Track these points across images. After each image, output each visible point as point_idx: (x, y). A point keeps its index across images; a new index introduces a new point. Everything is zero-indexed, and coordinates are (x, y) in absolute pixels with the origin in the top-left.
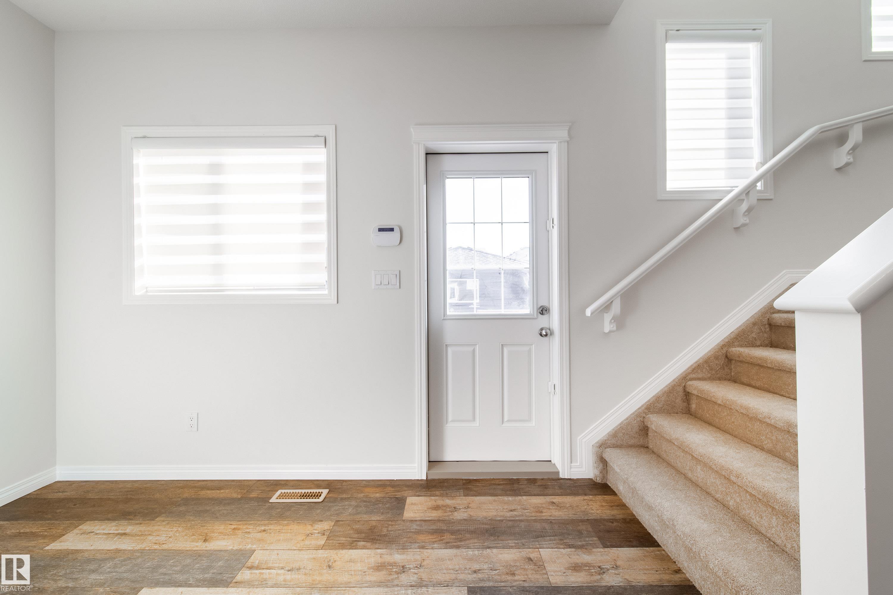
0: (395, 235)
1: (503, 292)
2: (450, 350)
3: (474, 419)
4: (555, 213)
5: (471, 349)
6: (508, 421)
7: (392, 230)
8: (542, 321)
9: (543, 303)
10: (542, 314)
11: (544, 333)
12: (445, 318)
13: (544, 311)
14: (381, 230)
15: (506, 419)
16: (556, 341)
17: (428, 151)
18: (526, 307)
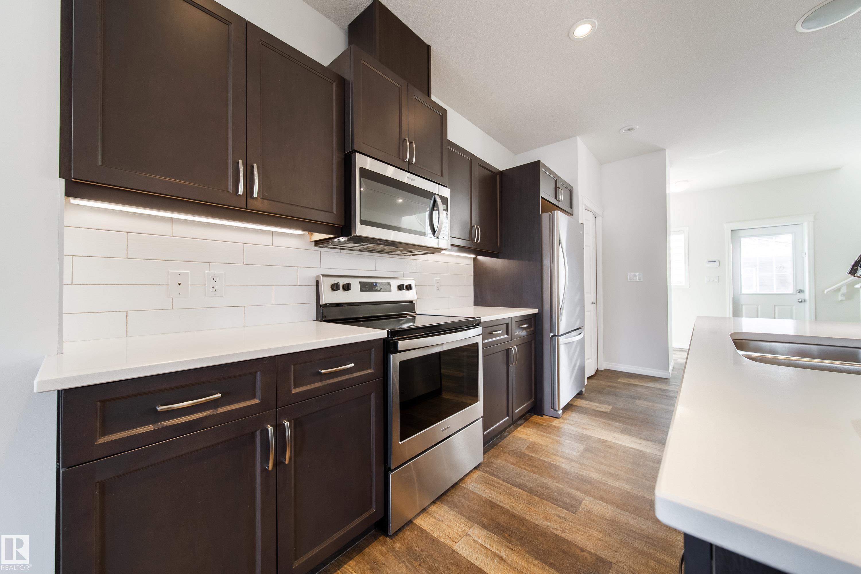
0: (717, 264)
1: (776, 283)
2: (744, 307)
4: (806, 250)
5: (756, 307)
7: (715, 262)
8: (801, 296)
9: (800, 288)
10: (799, 292)
11: (801, 300)
12: (741, 294)
13: (801, 291)
16: (807, 304)
17: (732, 230)
18: (790, 290)
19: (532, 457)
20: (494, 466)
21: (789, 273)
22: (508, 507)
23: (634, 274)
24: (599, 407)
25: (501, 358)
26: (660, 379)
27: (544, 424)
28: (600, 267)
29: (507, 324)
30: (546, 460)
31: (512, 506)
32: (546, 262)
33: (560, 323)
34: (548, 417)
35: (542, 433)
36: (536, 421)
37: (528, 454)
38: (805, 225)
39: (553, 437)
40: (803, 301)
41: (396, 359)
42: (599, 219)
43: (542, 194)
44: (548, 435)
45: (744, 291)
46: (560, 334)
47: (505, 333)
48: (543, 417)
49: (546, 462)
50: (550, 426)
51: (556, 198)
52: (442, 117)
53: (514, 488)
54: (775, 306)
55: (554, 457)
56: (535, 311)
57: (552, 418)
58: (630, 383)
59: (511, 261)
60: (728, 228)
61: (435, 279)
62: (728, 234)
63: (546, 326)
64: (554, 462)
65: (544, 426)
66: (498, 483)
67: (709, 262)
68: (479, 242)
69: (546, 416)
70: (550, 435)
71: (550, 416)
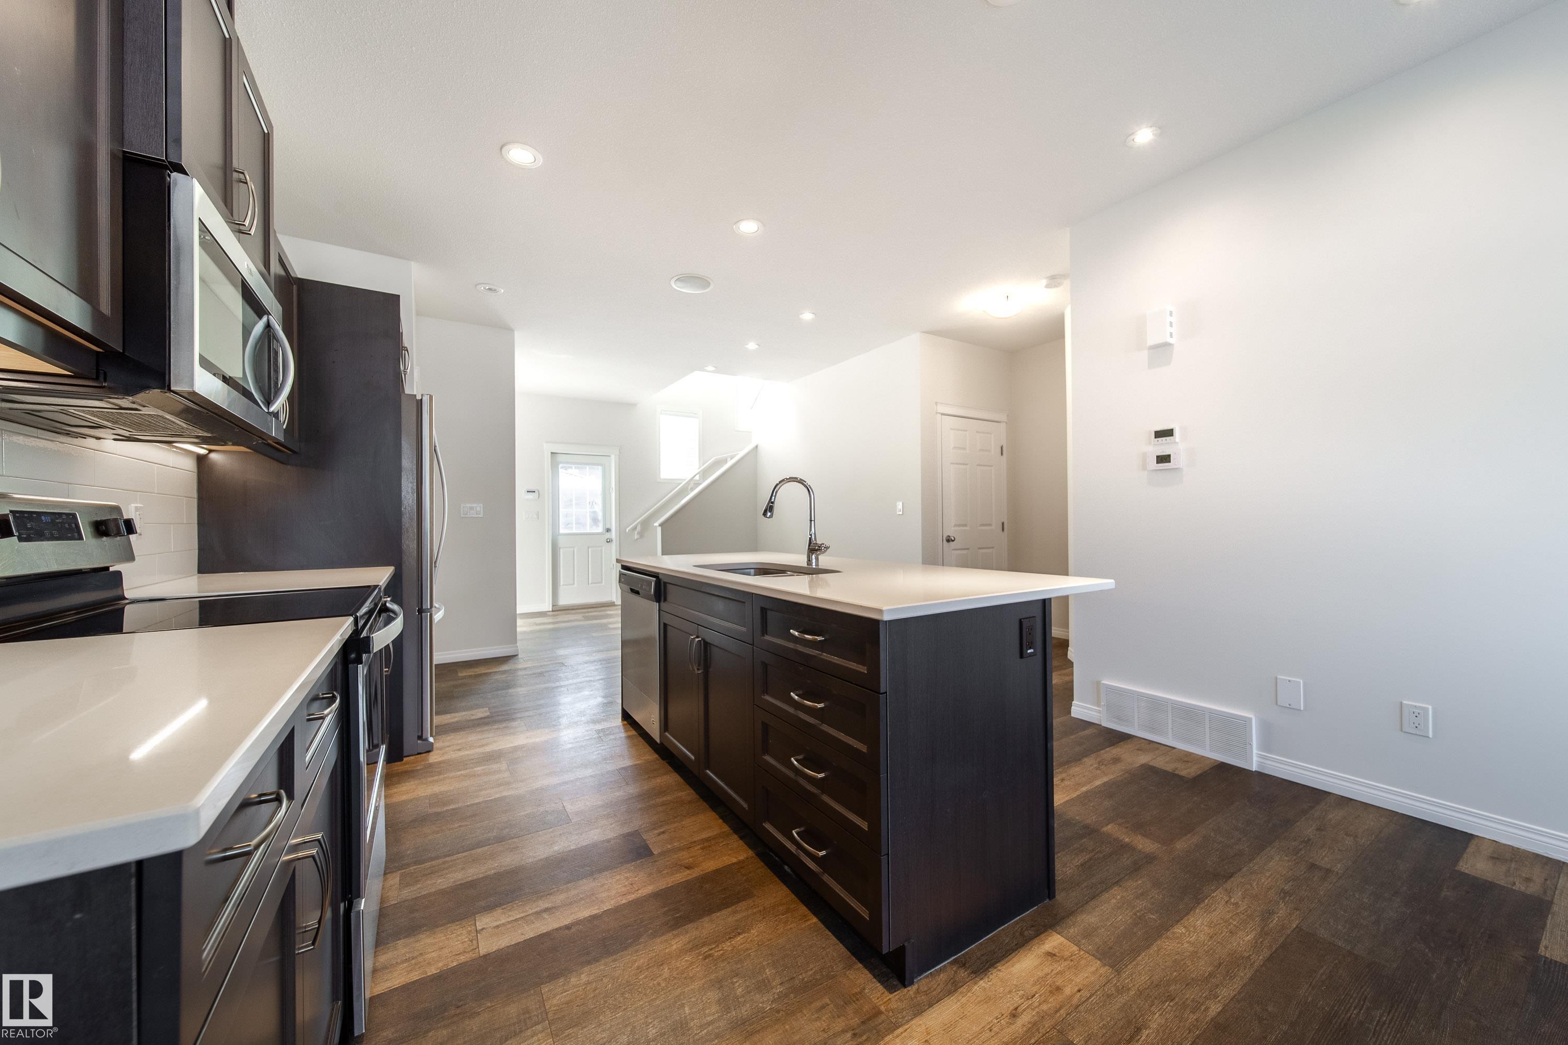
0: (536, 494)
1: (589, 521)
2: (561, 550)
3: (574, 584)
4: (613, 485)
5: (572, 549)
6: (592, 583)
7: (534, 492)
8: (608, 535)
9: (608, 526)
10: (607, 531)
11: (608, 540)
12: (559, 534)
13: (608, 530)
14: (528, 492)
15: (590, 583)
16: (614, 544)
17: (552, 453)
18: (600, 529)
19: (453, 809)
20: (409, 852)
21: (598, 509)
22: (492, 871)
23: (471, 505)
24: (473, 715)
26: (508, 658)
27: (419, 768)
30: (477, 801)
31: (497, 866)
34: (412, 758)
35: (429, 779)
36: (400, 771)
37: (442, 810)
38: (613, 457)
39: (452, 774)
40: (609, 541)
44: (441, 777)
45: (562, 531)
48: (404, 761)
49: (479, 803)
50: (431, 765)
53: (473, 852)
54: (588, 548)
55: (484, 792)
57: (419, 756)
58: (477, 673)
60: (548, 448)
61: (133, 505)
62: (548, 456)
64: (489, 797)
65: (421, 769)
66: (444, 863)
69: (408, 758)
70: (445, 775)
71: (416, 755)
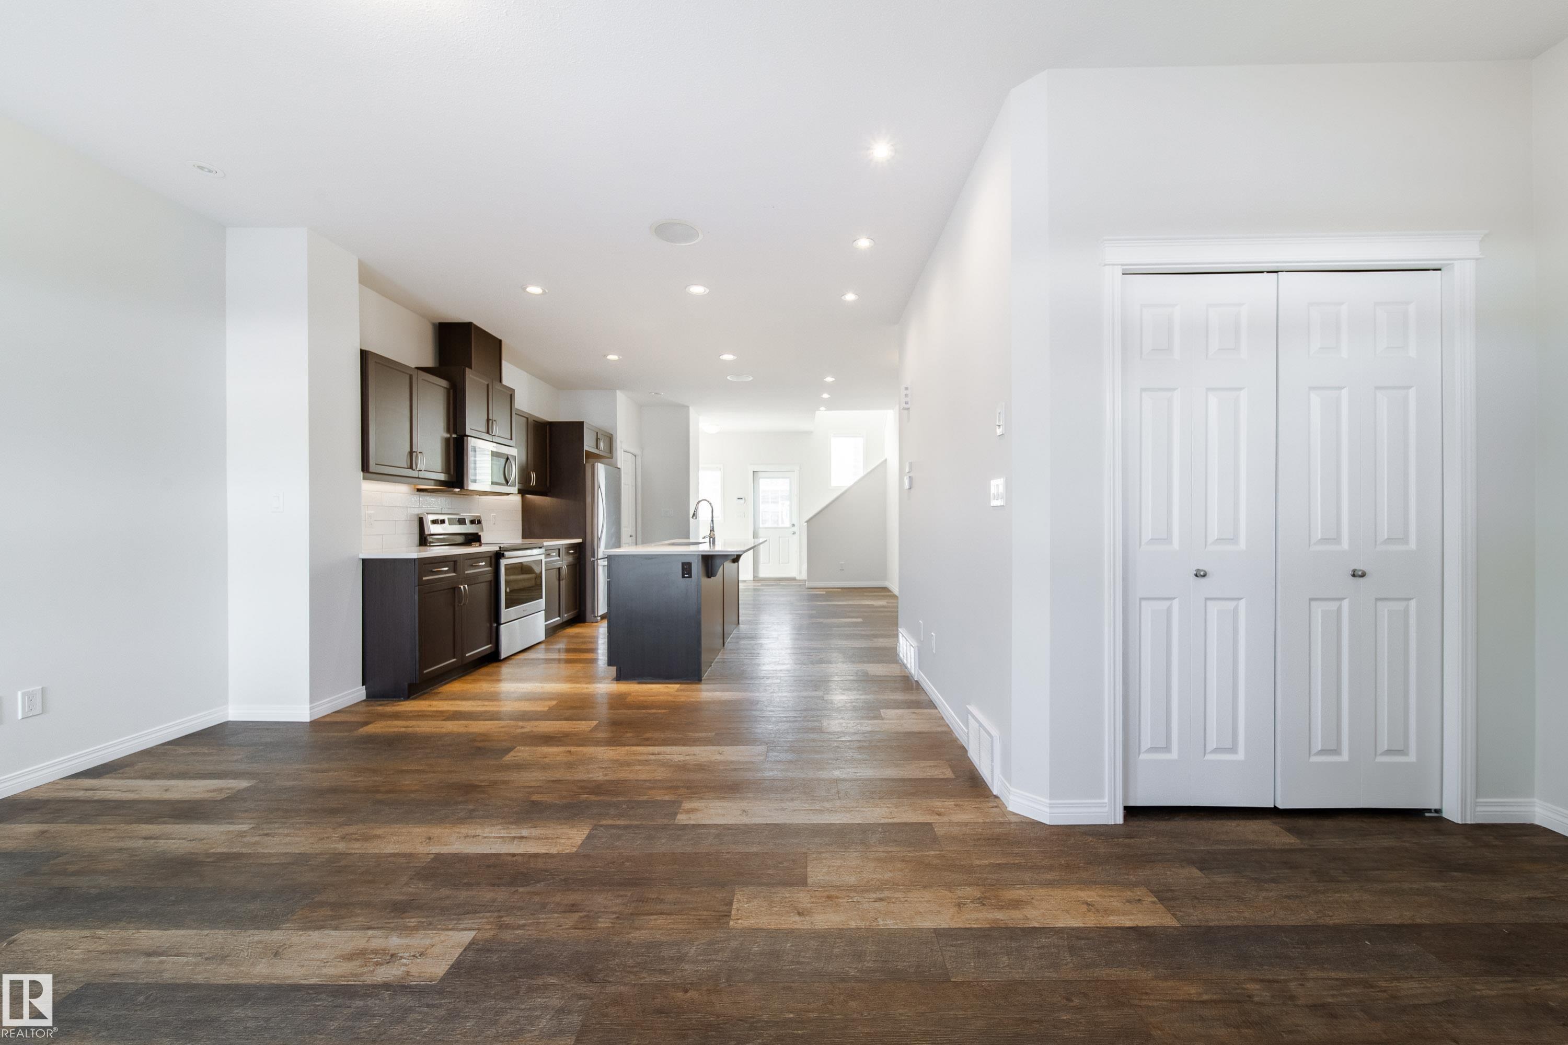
3: (769, 563)
4: (796, 493)
9: (793, 522)
12: (759, 528)
13: (793, 525)
15: (780, 563)
17: (753, 472)
21: (786, 509)
25: (555, 573)
27: (587, 627)
28: (639, 501)
29: (559, 550)
32: (589, 500)
33: (599, 549)
36: (581, 625)
38: (794, 472)
40: (794, 533)
41: (503, 562)
42: (639, 459)
43: (586, 448)
46: (599, 558)
47: (558, 555)
48: (586, 622)
51: (597, 448)
52: (511, 395)
54: (779, 537)
56: (580, 541)
59: (559, 500)
60: (749, 470)
61: (492, 514)
62: (749, 476)
63: (589, 553)
67: (738, 499)
68: (534, 484)
69: (588, 622)
71: (590, 623)
